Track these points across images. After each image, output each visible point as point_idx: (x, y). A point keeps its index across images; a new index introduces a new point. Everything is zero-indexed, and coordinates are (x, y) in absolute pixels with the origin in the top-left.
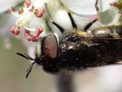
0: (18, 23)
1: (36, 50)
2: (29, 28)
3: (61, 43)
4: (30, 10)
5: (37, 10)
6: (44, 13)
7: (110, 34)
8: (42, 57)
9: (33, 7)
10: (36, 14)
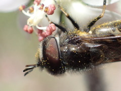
0: (30, 23)
1: (39, 54)
2: (40, 26)
3: (62, 45)
4: (40, 9)
5: (47, 8)
6: (55, 9)
7: (112, 32)
8: (44, 62)
9: (43, 5)
10: (46, 12)
